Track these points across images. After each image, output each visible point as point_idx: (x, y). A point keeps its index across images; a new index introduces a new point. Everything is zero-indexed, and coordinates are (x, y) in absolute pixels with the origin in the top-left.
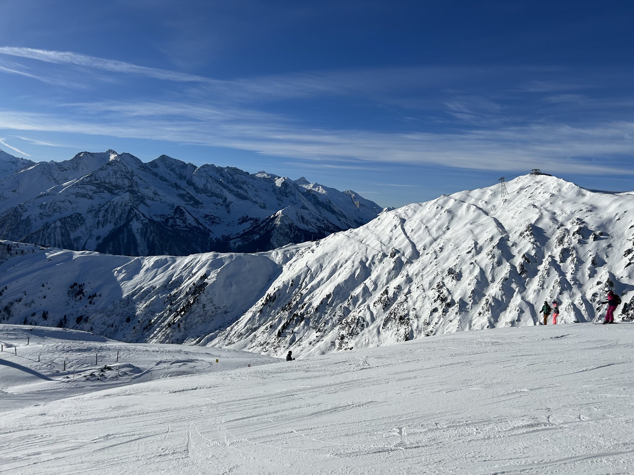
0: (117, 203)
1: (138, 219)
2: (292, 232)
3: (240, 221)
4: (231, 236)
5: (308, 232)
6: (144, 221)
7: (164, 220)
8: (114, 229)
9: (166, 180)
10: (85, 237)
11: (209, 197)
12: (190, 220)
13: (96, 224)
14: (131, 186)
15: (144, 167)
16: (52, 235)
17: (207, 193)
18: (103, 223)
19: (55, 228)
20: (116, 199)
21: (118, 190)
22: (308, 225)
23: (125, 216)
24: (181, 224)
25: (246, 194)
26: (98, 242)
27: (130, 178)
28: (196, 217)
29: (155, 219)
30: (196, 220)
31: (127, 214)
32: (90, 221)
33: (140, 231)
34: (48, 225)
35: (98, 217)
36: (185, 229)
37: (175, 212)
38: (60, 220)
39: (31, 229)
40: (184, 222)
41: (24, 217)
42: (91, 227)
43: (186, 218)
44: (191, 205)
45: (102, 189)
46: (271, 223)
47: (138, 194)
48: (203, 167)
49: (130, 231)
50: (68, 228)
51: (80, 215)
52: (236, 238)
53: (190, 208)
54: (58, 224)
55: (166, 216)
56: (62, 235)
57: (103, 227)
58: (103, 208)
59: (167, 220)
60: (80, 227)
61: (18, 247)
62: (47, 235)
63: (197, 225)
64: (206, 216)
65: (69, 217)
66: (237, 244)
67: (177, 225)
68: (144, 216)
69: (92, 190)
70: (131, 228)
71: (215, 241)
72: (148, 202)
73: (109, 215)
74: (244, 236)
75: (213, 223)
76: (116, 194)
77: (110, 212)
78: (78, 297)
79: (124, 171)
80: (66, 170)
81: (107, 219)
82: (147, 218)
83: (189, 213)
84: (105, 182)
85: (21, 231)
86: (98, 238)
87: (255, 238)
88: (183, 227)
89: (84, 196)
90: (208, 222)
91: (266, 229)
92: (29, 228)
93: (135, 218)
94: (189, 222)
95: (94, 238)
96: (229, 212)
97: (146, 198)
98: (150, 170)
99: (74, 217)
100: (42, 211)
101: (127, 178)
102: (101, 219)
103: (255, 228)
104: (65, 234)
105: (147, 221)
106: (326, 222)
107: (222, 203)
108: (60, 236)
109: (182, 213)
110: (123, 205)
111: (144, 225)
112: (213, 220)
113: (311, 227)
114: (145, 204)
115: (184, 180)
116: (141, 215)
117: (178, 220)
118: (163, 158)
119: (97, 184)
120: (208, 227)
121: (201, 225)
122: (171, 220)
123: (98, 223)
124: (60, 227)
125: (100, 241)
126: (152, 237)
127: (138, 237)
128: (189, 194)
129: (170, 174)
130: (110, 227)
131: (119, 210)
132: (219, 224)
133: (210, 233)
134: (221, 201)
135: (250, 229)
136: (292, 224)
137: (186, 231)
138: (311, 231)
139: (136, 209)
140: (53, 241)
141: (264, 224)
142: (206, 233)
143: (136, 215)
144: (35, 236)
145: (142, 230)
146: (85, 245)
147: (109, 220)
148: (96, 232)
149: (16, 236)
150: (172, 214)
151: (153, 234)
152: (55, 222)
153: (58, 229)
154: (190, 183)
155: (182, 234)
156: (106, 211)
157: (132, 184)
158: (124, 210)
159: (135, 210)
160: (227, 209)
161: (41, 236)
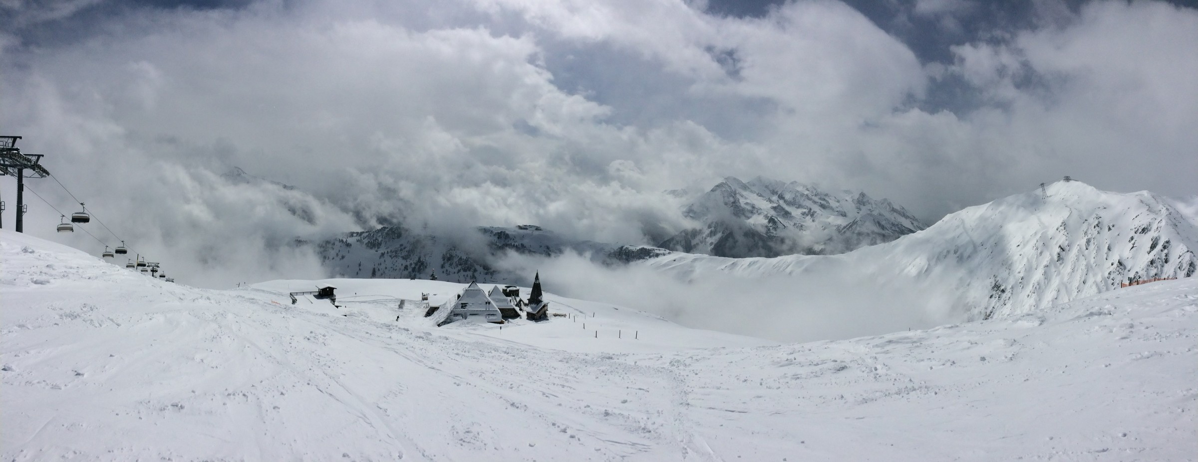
3: (824, 229)
4: (815, 241)
8: (721, 238)
10: (702, 244)
13: (709, 234)
17: (795, 205)
18: (714, 233)
25: (828, 204)
26: (711, 247)
29: (754, 229)
32: (705, 233)
35: (710, 229)
37: (769, 222)
42: (706, 236)
43: (777, 227)
47: (740, 208)
48: (791, 183)
52: (820, 242)
57: (714, 236)
58: (714, 222)
59: (762, 229)
60: (697, 237)
65: (688, 232)
66: (820, 248)
67: (771, 233)
70: (735, 236)
71: (802, 246)
75: (800, 229)
77: (719, 225)
92: (664, 238)
95: (708, 245)
99: (692, 232)
101: (731, 196)
102: (713, 230)
103: (837, 233)
104: (688, 243)
105: (748, 230)
107: (807, 214)
108: (684, 244)
109: (775, 224)
140: (678, 248)
142: (794, 240)
144: (666, 244)
146: (701, 249)
147: (718, 231)
148: (709, 240)
150: (767, 224)
152: (681, 233)
153: (683, 238)
154: (782, 197)
156: (716, 224)
157: (735, 201)
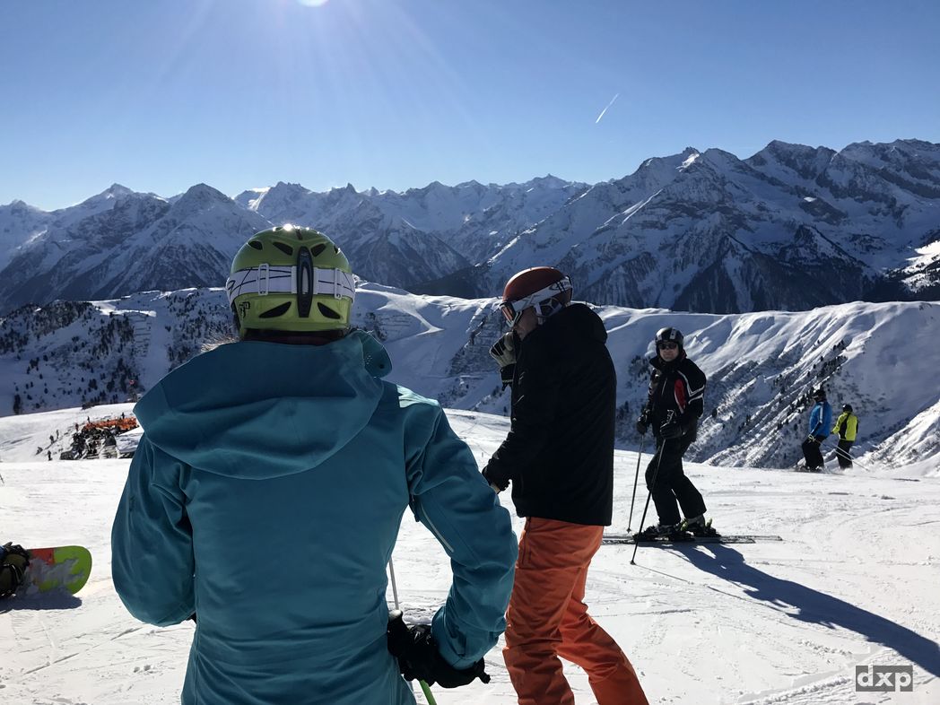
0: (702, 231)
1: (734, 254)
4: (906, 271)
6: (745, 257)
7: (778, 252)
8: (698, 272)
9: (780, 184)
11: (861, 201)
12: (825, 248)
14: (721, 202)
15: (742, 166)
16: (615, 288)
17: (856, 194)
19: (618, 276)
20: (700, 225)
21: (703, 211)
23: (715, 249)
24: (807, 256)
26: (676, 293)
27: (720, 187)
28: (834, 241)
30: (835, 246)
31: (717, 247)
33: (739, 272)
34: (608, 273)
35: (676, 256)
36: (815, 263)
37: (797, 236)
38: (623, 265)
39: (588, 280)
40: (813, 252)
41: (579, 264)
43: (816, 245)
44: (825, 220)
45: (678, 212)
47: (734, 212)
48: (848, 149)
49: (723, 273)
50: (634, 276)
51: (649, 254)
53: (822, 226)
54: (621, 270)
55: (781, 244)
56: (627, 286)
57: (682, 270)
58: (681, 241)
59: (783, 251)
62: (607, 287)
63: (837, 255)
64: (855, 237)
67: (801, 258)
68: (745, 248)
69: (664, 215)
71: (874, 282)
72: (751, 224)
73: (691, 251)
75: (868, 248)
76: (701, 217)
77: (692, 247)
79: (711, 178)
80: (629, 190)
81: (688, 259)
82: (749, 250)
83: (822, 235)
84: (683, 201)
86: (676, 288)
88: (812, 261)
89: (653, 225)
90: (860, 249)
92: (586, 279)
93: (730, 252)
94: (822, 250)
96: (900, 225)
97: (747, 217)
98: (751, 170)
100: (600, 254)
101: (715, 188)
102: (679, 258)
104: (631, 286)
107: (886, 210)
108: (624, 289)
109: (809, 236)
110: (711, 232)
111: (744, 262)
112: (868, 244)
114: (746, 228)
115: (812, 178)
116: (740, 247)
117: (801, 250)
118: (774, 147)
119: (671, 204)
120: (859, 257)
121: (845, 254)
122: (790, 251)
123: (675, 266)
124: (624, 275)
125: (680, 292)
126: (758, 282)
127: (737, 283)
128: (822, 201)
129: (786, 172)
130: (692, 269)
131: (705, 242)
132: (880, 248)
133: (863, 267)
134: (883, 206)
137: (817, 266)
139: (732, 237)
140: (615, 296)
143: (731, 246)
144: (593, 290)
145: (742, 270)
148: (673, 279)
150: (792, 241)
151: (761, 276)
154: (823, 181)
155: (809, 273)
156: (687, 244)
157: (724, 198)
158: (713, 240)
159: (730, 239)
160: (897, 221)
161: (600, 290)
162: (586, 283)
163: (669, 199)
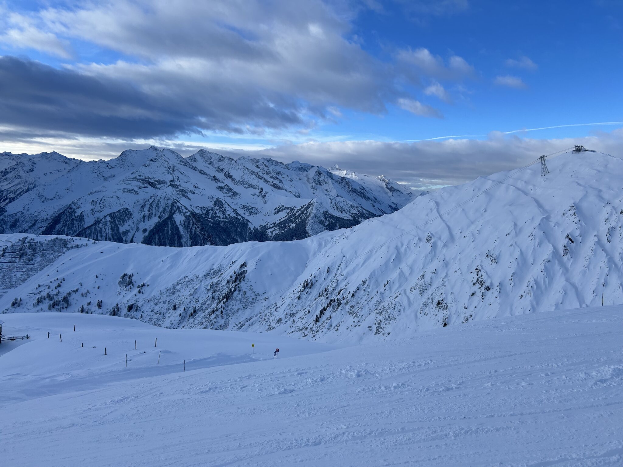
0: (161, 198)
1: (180, 212)
2: (326, 220)
3: (276, 211)
4: (268, 226)
5: (343, 219)
6: (186, 214)
7: (205, 212)
8: (158, 222)
9: (205, 174)
10: (133, 230)
11: (246, 188)
12: (230, 212)
13: (142, 218)
14: (173, 181)
15: (184, 161)
16: (103, 230)
17: (244, 184)
18: (149, 217)
19: (106, 222)
20: (159, 193)
21: (161, 185)
22: (342, 213)
23: (168, 209)
24: (221, 216)
25: (281, 184)
26: (144, 235)
27: (172, 172)
28: (234, 208)
29: (197, 211)
30: (235, 211)
31: (170, 208)
32: (137, 215)
33: (183, 223)
34: (99, 220)
35: (144, 211)
36: (224, 220)
37: (215, 204)
38: (110, 215)
39: (84, 224)
40: (224, 213)
41: (78, 214)
42: (138, 220)
43: (225, 210)
44: (229, 197)
45: (146, 185)
46: (306, 212)
47: (180, 188)
49: (173, 223)
50: (117, 222)
51: (127, 209)
52: (273, 227)
53: (228, 200)
54: (108, 219)
55: (206, 208)
56: (112, 229)
58: (148, 202)
59: (208, 212)
60: (127, 221)
61: (73, 241)
62: (98, 229)
63: (235, 216)
64: (244, 207)
65: (117, 212)
66: (274, 233)
67: (218, 217)
68: (186, 209)
69: (137, 186)
70: (174, 220)
72: (190, 195)
73: (154, 209)
74: (281, 225)
75: (251, 213)
76: (160, 189)
77: (154, 206)
78: (128, 287)
79: (167, 166)
80: (113, 168)
81: (152, 213)
82: (188, 210)
83: (228, 205)
84: (149, 178)
85: (76, 226)
86: (145, 231)
87: (291, 227)
88: (223, 218)
89: (130, 191)
90: (247, 213)
91: (301, 218)
92: (83, 223)
93: (177, 211)
94: (229, 213)
95: (141, 231)
96: (265, 202)
97: (187, 191)
98: (190, 164)
99: (122, 212)
100: (93, 207)
103: (291, 216)
104: (115, 229)
105: (189, 213)
106: (360, 208)
107: (258, 194)
108: (110, 230)
109: (221, 205)
110: (166, 198)
111: (186, 217)
112: (251, 210)
113: (345, 214)
114: (187, 197)
115: (222, 173)
116: (183, 208)
117: (218, 212)
118: (201, 153)
119: (141, 180)
120: (246, 218)
122: (212, 212)
123: (144, 217)
124: (110, 221)
125: (147, 234)
126: (194, 229)
127: (181, 229)
128: (228, 186)
129: (208, 168)
130: (155, 220)
131: (163, 204)
132: (256, 214)
133: (248, 223)
134: (257, 192)
135: (286, 218)
136: (327, 212)
137: (225, 222)
138: (345, 218)
139: (178, 202)
141: (300, 212)
142: (244, 224)
143: (178, 208)
144: (88, 231)
145: (185, 222)
146: (133, 237)
147: (154, 213)
149: (71, 231)
150: (212, 206)
151: (195, 226)
152: (106, 217)
153: (109, 223)
155: (222, 225)
156: (151, 205)
157: (174, 179)
158: (168, 203)
159: (178, 204)
161: (93, 231)
162: (83, 225)
163: (140, 176)
